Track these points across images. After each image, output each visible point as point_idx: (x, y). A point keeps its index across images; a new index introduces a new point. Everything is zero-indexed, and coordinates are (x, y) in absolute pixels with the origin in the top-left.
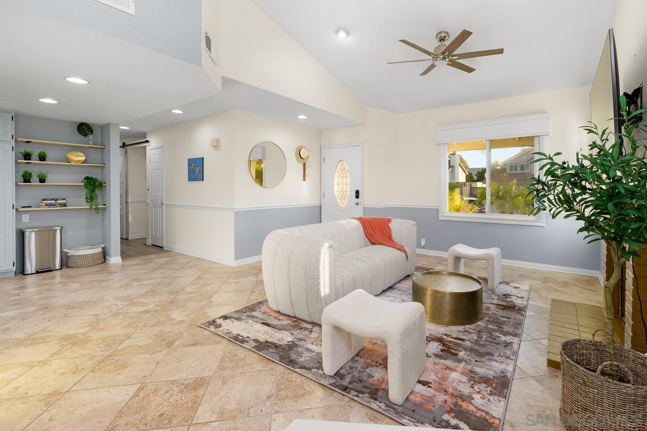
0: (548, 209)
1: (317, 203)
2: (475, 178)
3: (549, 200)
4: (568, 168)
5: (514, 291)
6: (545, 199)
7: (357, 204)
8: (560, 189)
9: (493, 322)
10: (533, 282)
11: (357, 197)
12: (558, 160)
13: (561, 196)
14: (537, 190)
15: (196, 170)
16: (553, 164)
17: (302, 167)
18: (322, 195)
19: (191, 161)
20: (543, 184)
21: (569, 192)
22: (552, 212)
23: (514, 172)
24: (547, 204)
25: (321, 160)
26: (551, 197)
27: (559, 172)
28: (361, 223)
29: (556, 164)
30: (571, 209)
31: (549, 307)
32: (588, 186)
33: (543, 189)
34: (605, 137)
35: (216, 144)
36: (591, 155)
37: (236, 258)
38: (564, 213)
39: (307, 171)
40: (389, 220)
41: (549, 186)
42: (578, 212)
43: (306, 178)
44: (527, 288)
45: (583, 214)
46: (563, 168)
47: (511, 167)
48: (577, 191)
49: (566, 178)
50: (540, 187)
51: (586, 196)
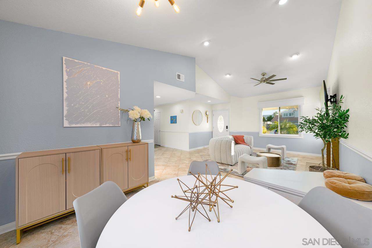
0: (305, 131)
1: (211, 131)
2: (266, 120)
3: (305, 128)
4: (310, 120)
5: (291, 160)
6: (304, 128)
7: (227, 131)
8: (308, 125)
9: (285, 167)
10: (299, 158)
11: (227, 128)
12: (308, 118)
13: (309, 127)
14: (301, 126)
15: (174, 120)
16: (306, 119)
17: (207, 118)
18: (213, 128)
19: (171, 117)
20: (303, 124)
21: (311, 126)
22: (306, 131)
23: (286, 117)
24: (304, 129)
25: (213, 115)
26: (306, 127)
27: (308, 121)
28: (233, 137)
29: (307, 119)
30: (311, 130)
31: (305, 164)
32: (316, 124)
33: (303, 125)
34: (321, 111)
35: (182, 112)
36: (318, 116)
37: (190, 148)
38: (309, 132)
39: (208, 119)
40: (243, 136)
41: (305, 125)
42: (313, 131)
43: (208, 122)
44: (297, 159)
45: (315, 132)
46: (309, 120)
47: (284, 114)
48: (313, 126)
49: (310, 123)
50: (302, 125)
51: (316, 127)
